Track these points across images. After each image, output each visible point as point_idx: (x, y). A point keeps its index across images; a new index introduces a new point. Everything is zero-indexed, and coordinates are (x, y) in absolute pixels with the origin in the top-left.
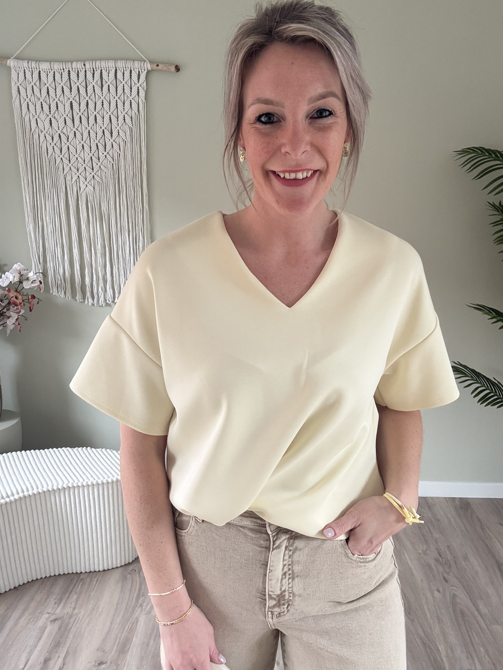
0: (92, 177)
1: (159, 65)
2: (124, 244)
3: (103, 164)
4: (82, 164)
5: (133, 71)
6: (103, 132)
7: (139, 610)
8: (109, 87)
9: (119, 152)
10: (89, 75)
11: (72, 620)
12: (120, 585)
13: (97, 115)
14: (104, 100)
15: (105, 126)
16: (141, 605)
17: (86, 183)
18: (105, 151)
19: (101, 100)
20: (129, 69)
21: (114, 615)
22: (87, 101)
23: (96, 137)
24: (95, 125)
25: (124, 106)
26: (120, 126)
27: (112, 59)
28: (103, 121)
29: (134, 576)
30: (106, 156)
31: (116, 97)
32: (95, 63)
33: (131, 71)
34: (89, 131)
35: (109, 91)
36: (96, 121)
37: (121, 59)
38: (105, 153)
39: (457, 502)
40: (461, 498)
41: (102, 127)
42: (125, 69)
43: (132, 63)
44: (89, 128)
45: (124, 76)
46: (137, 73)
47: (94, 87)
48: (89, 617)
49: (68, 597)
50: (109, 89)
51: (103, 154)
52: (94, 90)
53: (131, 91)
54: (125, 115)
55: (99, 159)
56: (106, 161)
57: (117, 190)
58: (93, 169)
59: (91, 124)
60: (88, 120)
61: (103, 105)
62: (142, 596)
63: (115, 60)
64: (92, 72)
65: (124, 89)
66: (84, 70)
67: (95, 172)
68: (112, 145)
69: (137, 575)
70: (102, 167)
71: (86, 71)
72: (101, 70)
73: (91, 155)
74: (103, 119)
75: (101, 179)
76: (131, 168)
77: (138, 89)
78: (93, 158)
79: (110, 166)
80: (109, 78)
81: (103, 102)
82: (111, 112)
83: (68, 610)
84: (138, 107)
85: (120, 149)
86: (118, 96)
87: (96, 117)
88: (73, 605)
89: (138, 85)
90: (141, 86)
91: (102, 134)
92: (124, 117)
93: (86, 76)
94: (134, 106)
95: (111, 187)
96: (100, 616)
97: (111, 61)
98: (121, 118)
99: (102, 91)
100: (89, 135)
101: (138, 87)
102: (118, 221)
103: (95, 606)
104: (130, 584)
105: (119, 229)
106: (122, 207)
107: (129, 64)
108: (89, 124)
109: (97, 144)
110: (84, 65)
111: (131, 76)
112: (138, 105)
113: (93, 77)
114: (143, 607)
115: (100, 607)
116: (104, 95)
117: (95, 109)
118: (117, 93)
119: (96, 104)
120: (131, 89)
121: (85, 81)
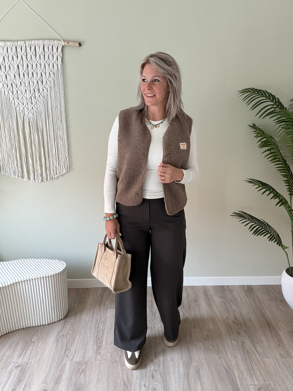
0: (32, 108)
1: (69, 43)
2: (51, 146)
3: (38, 100)
4: (25, 100)
5: (54, 46)
6: (38, 82)
7: (66, 358)
8: (40, 56)
9: (47, 93)
10: (28, 49)
11: (28, 366)
12: (55, 344)
13: (34, 72)
14: (37, 63)
15: (38, 78)
16: (67, 356)
17: (28, 111)
18: (39, 93)
19: (35, 63)
20: (52, 45)
21: (52, 362)
22: (28, 64)
23: (34, 85)
24: (32, 78)
25: (49, 67)
26: (47, 78)
27: (41, 40)
28: (37, 76)
29: (63, 338)
30: (39, 96)
31: (44, 61)
32: (31, 42)
33: (53, 46)
34: (29, 81)
35: (40, 58)
36: (33, 76)
37: (47, 40)
38: (39, 94)
39: (246, 288)
40: (248, 285)
41: (37, 79)
42: (49, 45)
43: (53, 41)
44: (29, 80)
45: (48, 49)
46: (57, 47)
47: (31, 56)
48: (38, 364)
49: (25, 353)
50: (40, 57)
51: (38, 94)
52: (31, 57)
53: (53, 58)
54: (50, 72)
55: (36, 98)
56: (39, 99)
57: (47, 115)
58: (32, 104)
59: (30, 78)
60: (28, 75)
61: (37, 66)
62: (68, 350)
63: (43, 40)
64: (30, 47)
65: (49, 57)
66: (25, 46)
67: (33, 105)
68: (43, 89)
69: (65, 338)
70: (37, 102)
71: (26, 46)
72: (35, 46)
73: (30, 95)
74: (37, 74)
75: (37, 109)
76: (54, 103)
77: (57, 57)
78: (32, 97)
79: (42, 102)
80: (39, 51)
81: (37, 65)
82: (42, 69)
83: (26, 360)
84: (58, 67)
85: (48, 91)
86: (46, 61)
87: (33, 73)
88: (28, 357)
89: (57, 54)
90: (59, 55)
91: (37, 83)
92: (50, 73)
93: (26, 49)
94: (55, 66)
95: (43, 113)
96: (44, 362)
97: (41, 41)
98: (48, 74)
99: (36, 58)
100: (29, 83)
101: (57, 56)
102: (48, 133)
103: (41, 357)
104: (61, 344)
105: (49, 138)
106: (50, 125)
107: (52, 42)
108: (29, 77)
109: (34, 89)
110: (25, 43)
111: (53, 49)
112: (58, 66)
113: (31, 50)
114: (69, 357)
115: (44, 358)
116: (37, 60)
117: (32, 68)
118: (45, 59)
119: (33, 65)
120: (53, 56)
121: (25, 52)
